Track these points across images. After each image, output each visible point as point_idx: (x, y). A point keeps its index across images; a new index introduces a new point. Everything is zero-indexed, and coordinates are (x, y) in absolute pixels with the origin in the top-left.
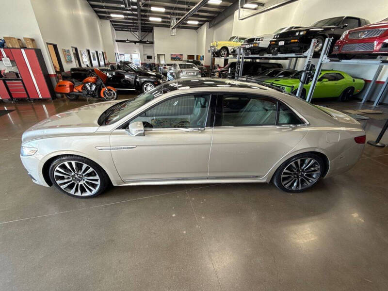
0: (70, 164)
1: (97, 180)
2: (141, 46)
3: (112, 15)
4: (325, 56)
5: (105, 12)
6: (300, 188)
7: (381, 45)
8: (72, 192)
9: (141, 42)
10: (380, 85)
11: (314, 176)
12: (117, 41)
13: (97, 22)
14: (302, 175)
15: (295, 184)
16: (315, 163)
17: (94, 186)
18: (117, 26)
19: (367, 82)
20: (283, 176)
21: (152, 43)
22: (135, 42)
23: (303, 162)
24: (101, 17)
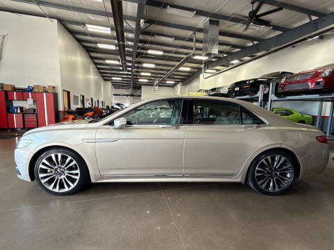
0: (57, 156)
1: (77, 174)
2: (132, 98)
3: (113, 78)
4: (273, 95)
5: (108, 77)
6: (277, 189)
7: (314, 84)
8: (51, 188)
9: (131, 95)
10: (326, 119)
11: (288, 176)
12: (114, 95)
13: (102, 82)
14: (276, 175)
15: (271, 184)
16: (285, 161)
17: (73, 181)
18: (116, 85)
19: (314, 117)
20: (256, 174)
21: (140, 96)
22: (127, 95)
23: (273, 159)
24: (105, 80)
